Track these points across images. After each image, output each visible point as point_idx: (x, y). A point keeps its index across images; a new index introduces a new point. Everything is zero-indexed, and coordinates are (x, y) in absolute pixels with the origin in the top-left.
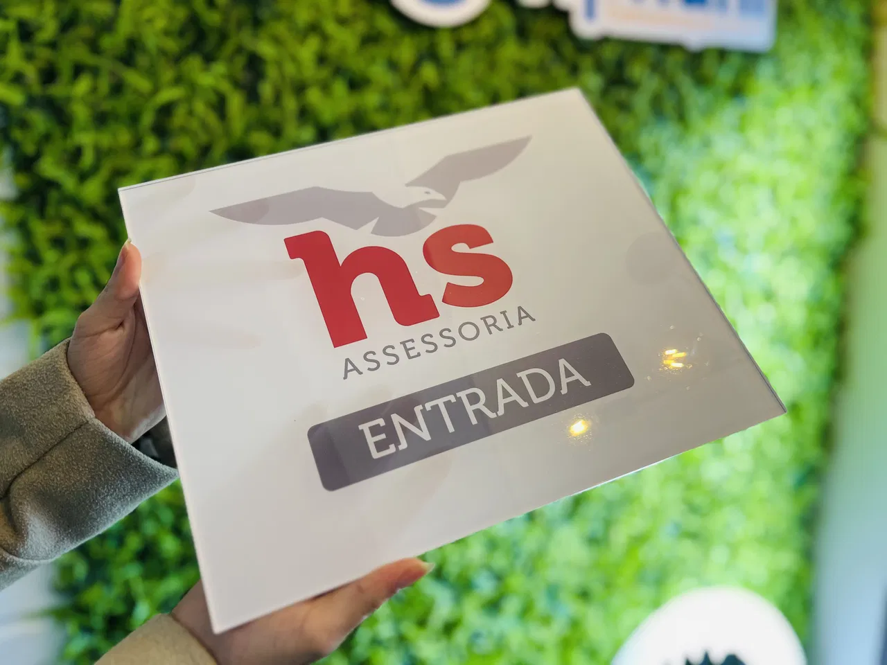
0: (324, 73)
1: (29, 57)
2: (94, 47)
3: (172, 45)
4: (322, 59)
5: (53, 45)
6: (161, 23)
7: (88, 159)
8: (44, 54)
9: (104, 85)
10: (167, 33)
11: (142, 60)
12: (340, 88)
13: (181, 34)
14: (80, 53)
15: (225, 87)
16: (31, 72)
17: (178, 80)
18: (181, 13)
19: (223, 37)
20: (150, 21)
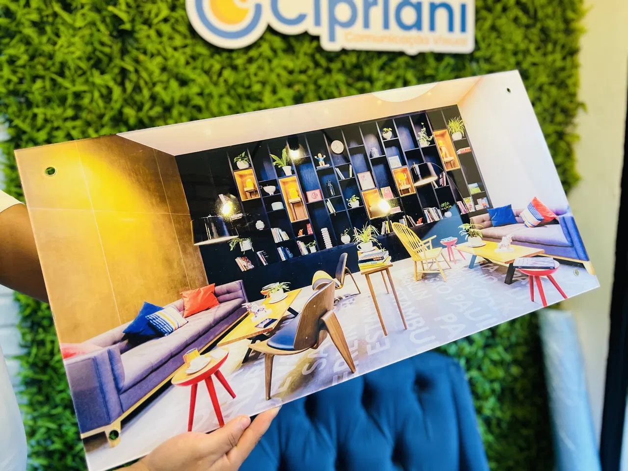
1: (14, 72)
2: (47, 69)
3: (84, 65)
4: (164, 69)
5: (24, 66)
6: (78, 54)
7: (40, 121)
8: (20, 71)
9: (48, 84)
10: (80, 58)
11: (67, 73)
12: (174, 84)
13: (88, 59)
15: (111, 84)
16: (15, 79)
17: (87, 82)
18: (89, 49)
20: (73, 53)
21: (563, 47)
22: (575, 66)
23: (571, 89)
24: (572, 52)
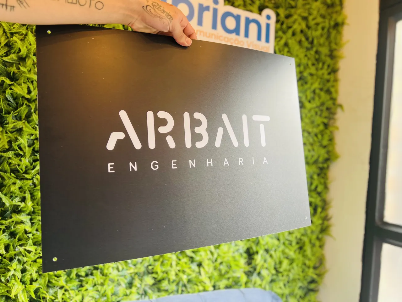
21: (329, 66)
22: (336, 80)
23: (334, 95)
24: (334, 71)
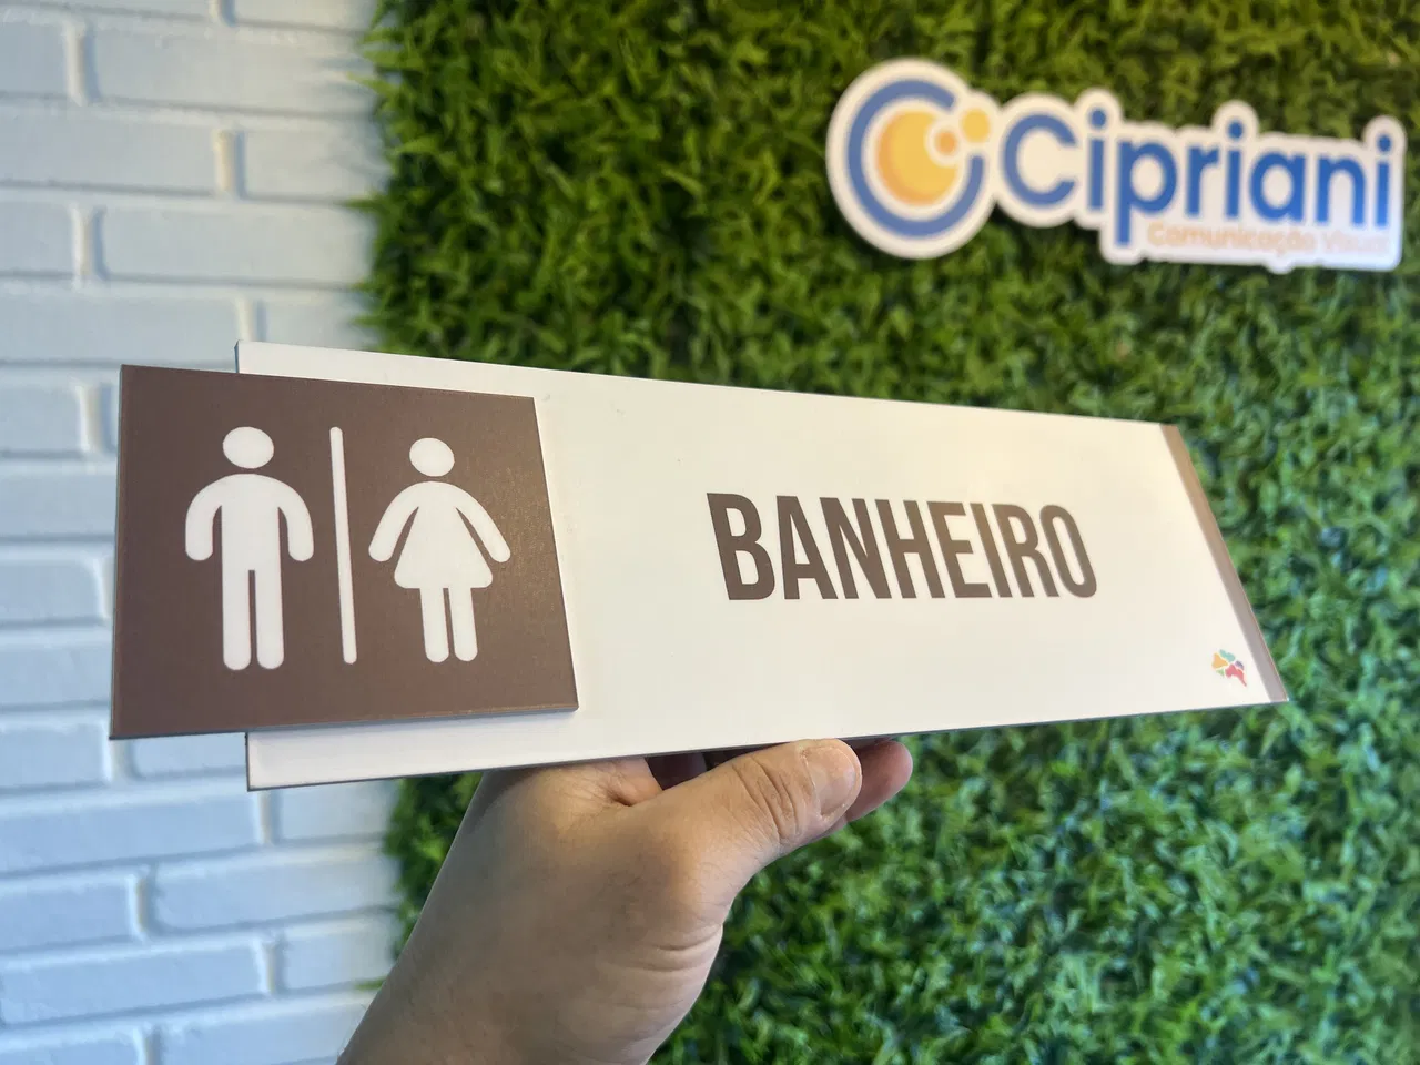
0: (765, 324)
1: (436, 316)
2: (507, 302)
4: (763, 308)
5: (464, 303)
8: (453, 310)
10: (588, 284)
11: (558, 317)
13: (604, 283)
14: (493, 311)
15: (648, 344)
17: (596, 339)
18: (604, 261)
19: (651, 285)
